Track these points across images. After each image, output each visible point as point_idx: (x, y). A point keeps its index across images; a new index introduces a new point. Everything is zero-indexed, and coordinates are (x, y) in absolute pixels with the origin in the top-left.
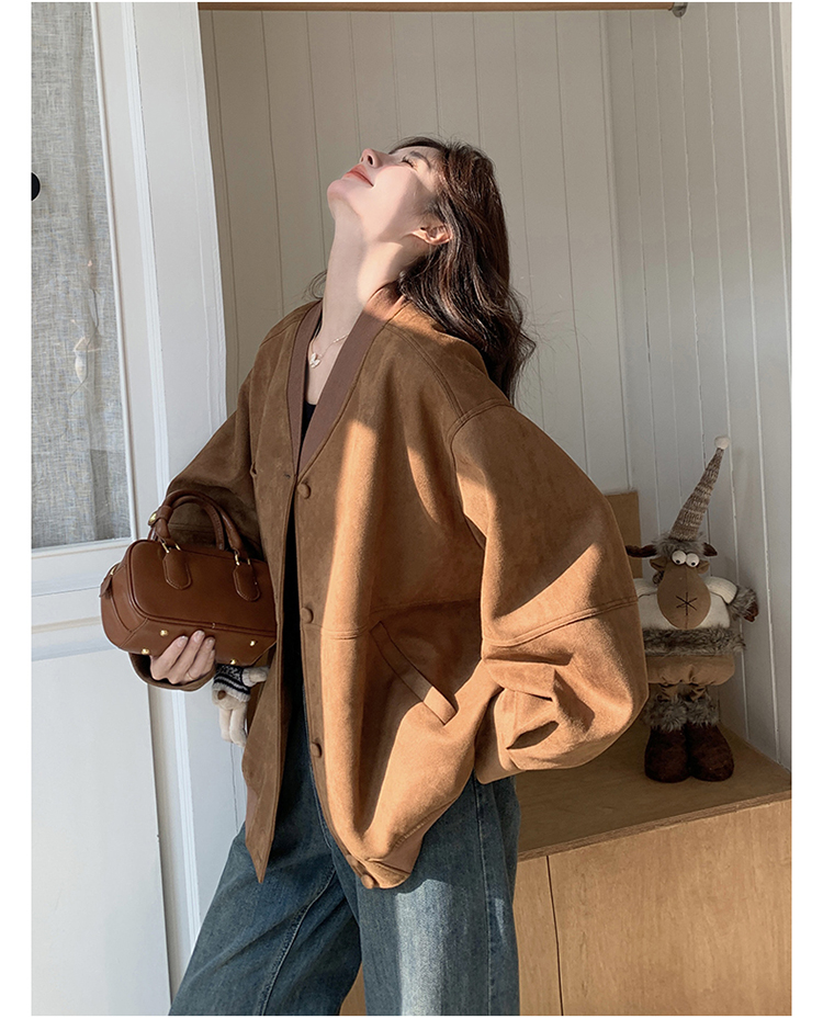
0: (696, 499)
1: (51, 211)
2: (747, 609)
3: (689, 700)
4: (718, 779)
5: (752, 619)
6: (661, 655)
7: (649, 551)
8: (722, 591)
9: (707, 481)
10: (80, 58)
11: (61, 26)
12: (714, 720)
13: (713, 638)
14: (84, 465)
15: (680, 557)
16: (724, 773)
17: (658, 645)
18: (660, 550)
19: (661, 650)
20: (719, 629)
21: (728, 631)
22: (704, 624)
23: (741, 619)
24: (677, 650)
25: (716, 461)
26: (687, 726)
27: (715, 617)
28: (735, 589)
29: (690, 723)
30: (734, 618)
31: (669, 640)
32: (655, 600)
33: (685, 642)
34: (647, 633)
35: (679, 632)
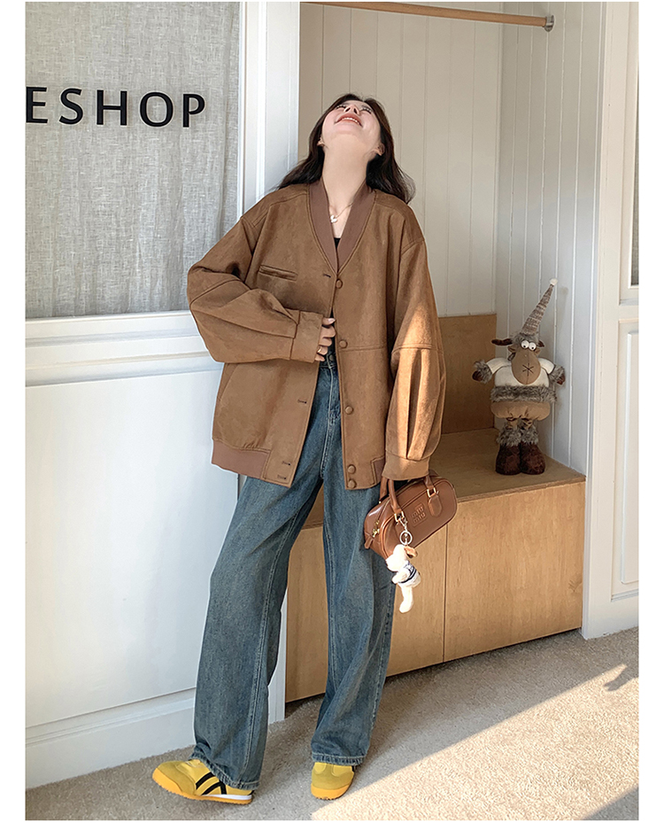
0: (537, 312)
1: (208, 120)
2: (559, 379)
3: (523, 429)
4: (536, 473)
5: (561, 384)
6: (511, 400)
7: (508, 342)
9: (543, 302)
12: (537, 441)
13: (539, 392)
15: (526, 344)
16: (540, 470)
17: (510, 394)
18: (514, 341)
19: (511, 397)
20: (543, 387)
21: (547, 389)
22: (535, 383)
23: (555, 383)
24: (520, 397)
25: (549, 291)
26: (521, 444)
27: (541, 380)
28: (553, 367)
29: (522, 442)
30: (551, 382)
31: (516, 392)
32: (510, 370)
33: (525, 393)
34: (504, 388)
35: (521, 387)
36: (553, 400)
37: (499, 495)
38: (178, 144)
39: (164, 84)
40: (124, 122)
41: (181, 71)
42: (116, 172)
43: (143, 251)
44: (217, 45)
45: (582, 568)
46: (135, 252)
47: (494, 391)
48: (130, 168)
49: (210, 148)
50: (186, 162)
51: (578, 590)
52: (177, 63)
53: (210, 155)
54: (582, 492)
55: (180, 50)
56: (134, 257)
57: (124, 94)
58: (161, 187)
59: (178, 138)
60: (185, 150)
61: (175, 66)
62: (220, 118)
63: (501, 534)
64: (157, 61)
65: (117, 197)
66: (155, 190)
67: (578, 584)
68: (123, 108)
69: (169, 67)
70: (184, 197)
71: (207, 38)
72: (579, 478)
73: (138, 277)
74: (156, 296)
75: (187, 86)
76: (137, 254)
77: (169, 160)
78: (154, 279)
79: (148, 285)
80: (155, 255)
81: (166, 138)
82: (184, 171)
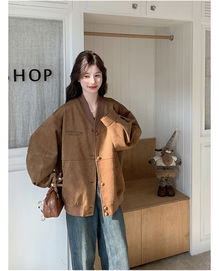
0: (171, 140)
1: (53, 78)
2: (179, 163)
3: (167, 180)
4: (172, 196)
5: (180, 165)
6: (162, 171)
7: (160, 150)
8: (175, 159)
9: (173, 136)
11: (57, 40)
13: (172, 168)
15: (167, 151)
16: (173, 195)
17: (162, 169)
18: (163, 150)
19: (162, 170)
21: (175, 167)
22: (171, 165)
23: (178, 164)
24: (166, 170)
25: (175, 132)
26: (166, 186)
27: (173, 164)
28: (177, 159)
29: (167, 185)
31: (164, 168)
32: (162, 160)
33: (167, 169)
34: (160, 167)
35: (166, 166)
36: (177, 170)
37: (159, 205)
38: (43, 87)
39: (37, 66)
40: (23, 80)
41: (43, 61)
42: (21, 98)
43: (32, 124)
44: (56, 52)
45: (189, 230)
46: (29, 125)
47: (156, 168)
48: (27, 96)
50: (46, 93)
51: (188, 238)
52: (42, 58)
53: (54, 90)
54: (188, 203)
55: (43, 54)
57: (23, 71)
58: (37, 102)
59: (43, 85)
60: (45, 89)
61: (41, 60)
62: (57, 77)
63: (160, 219)
64: (35, 58)
65: (22, 107)
66: (35, 103)
67: (188, 235)
68: (23, 75)
69: (39, 60)
70: (46, 105)
71: (52, 49)
72: (187, 198)
73: (30, 134)
75: (46, 67)
76: (30, 126)
77: (40, 93)
80: (36, 126)
81: (38, 85)
82: (45, 96)
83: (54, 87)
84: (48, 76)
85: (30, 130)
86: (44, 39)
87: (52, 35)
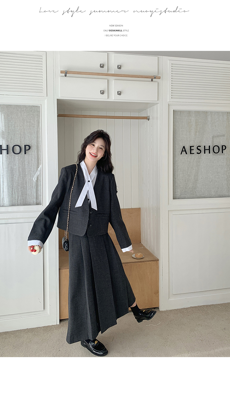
1: (32, 152)
10: (38, 127)
11: (35, 121)
14: (35, 192)
38: (24, 159)
39: (19, 142)
40: (8, 153)
41: (24, 138)
43: (15, 189)
44: (34, 131)
46: (13, 189)
49: (33, 160)
50: (26, 164)
51: (157, 295)
52: (23, 136)
53: (33, 162)
55: (24, 133)
56: (13, 190)
57: (8, 146)
58: (19, 171)
59: (24, 157)
60: (26, 160)
61: (22, 137)
62: (36, 151)
64: (17, 136)
66: (17, 172)
68: (7, 150)
69: (21, 137)
70: (26, 174)
71: (31, 129)
73: (14, 196)
74: (19, 201)
75: (26, 143)
77: (21, 163)
78: (18, 197)
79: (17, 198)
80: (18, 190)
81: (20, 157)
82: (26, 166)
83: (33, 159)
84: (27, 150)
85: (13, 192)
86: (25, 121)
87: (31, 117)
